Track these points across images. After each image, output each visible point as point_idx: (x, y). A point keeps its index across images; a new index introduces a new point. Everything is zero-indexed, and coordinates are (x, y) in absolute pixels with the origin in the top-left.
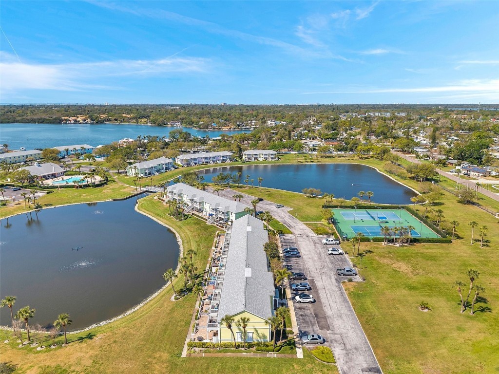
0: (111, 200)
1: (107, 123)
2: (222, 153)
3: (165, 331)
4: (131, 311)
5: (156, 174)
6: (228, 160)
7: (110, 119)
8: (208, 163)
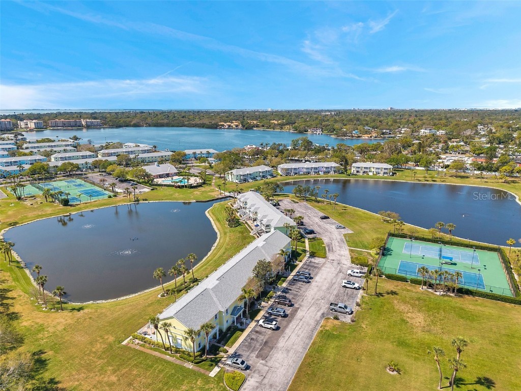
0: (194, 201)
1: (255, 129)
2: (326, 164)
3: (129, 319)
4: (125, 298)
5: (251, 180)
6: (332, 173)
7: (258, 125)
8: (309, 173)
